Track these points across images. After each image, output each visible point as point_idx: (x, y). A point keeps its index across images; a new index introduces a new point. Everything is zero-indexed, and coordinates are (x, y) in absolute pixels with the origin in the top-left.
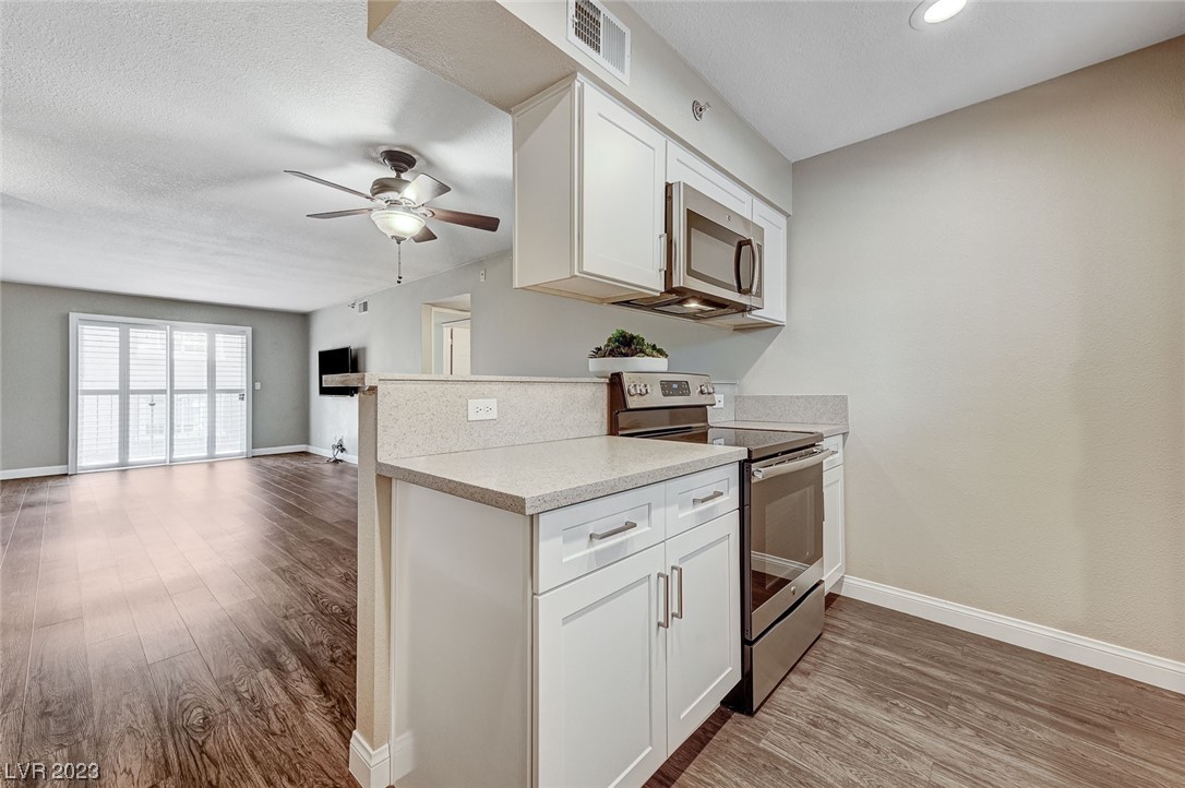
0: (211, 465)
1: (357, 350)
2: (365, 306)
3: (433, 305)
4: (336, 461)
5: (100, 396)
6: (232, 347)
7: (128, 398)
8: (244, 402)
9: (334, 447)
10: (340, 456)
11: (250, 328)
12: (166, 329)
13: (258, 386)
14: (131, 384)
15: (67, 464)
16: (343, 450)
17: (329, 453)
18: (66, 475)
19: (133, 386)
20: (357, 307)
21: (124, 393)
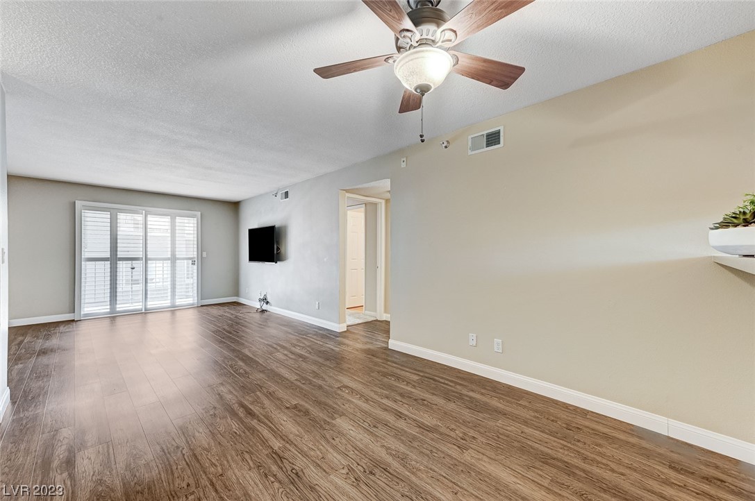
0: (173, 312)
1: (279, 228)
2: (286, 194)
3: (347, 191)
4: (263, 311)
5: (97, 262)
6: (188, 226)
7: (117, 264)
8: (195, 267)
9: (260, 300)
10: (265, 307)
11: (200, 213)
12: (142, 214)
13: (205, 254)
14: (118, 253)
15: (74, 312)
16: (267, 303)
17: (257, 305)
18: (73, 320)
19: (120, 255)
20: (279, 195)
21: (114, 259)
